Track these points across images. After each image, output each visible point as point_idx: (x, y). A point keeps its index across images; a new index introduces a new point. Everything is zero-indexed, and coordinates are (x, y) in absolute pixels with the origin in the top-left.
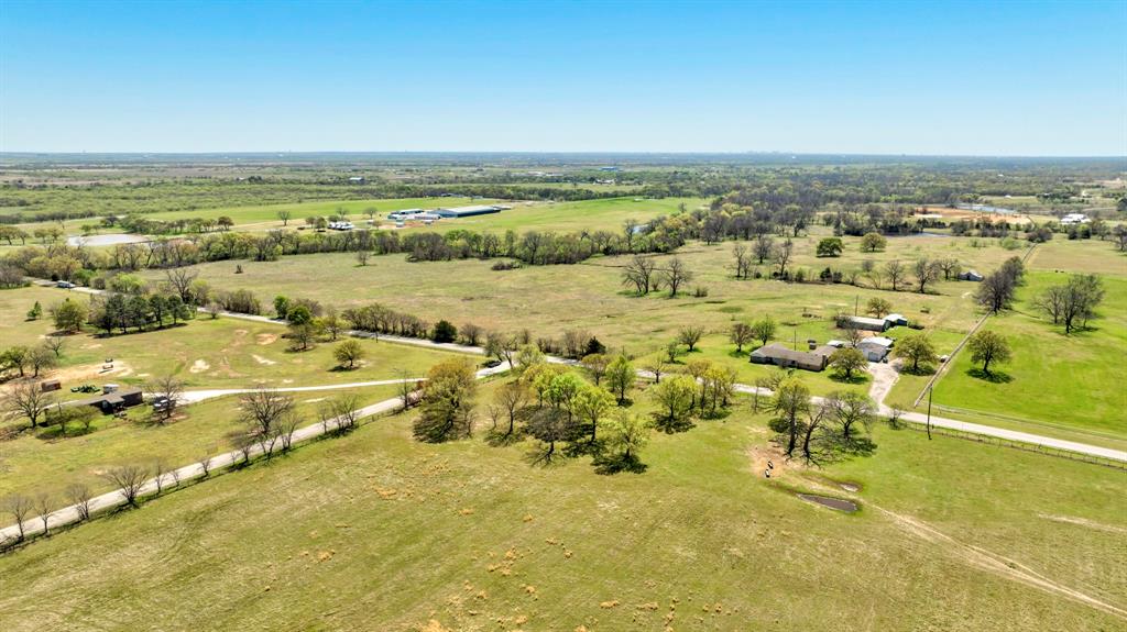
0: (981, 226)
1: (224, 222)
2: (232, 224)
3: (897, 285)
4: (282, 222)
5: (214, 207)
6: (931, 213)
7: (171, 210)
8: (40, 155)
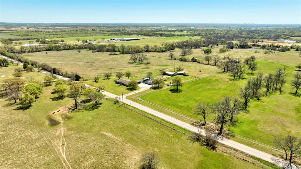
0: (271, 46)
1: (62, 41)
2: (64, 42)
3: (209, 63)
4: (78, 41)
5: (69, 37)
6: (264, 42)
7: (58, 38)
8: (56, 23)
